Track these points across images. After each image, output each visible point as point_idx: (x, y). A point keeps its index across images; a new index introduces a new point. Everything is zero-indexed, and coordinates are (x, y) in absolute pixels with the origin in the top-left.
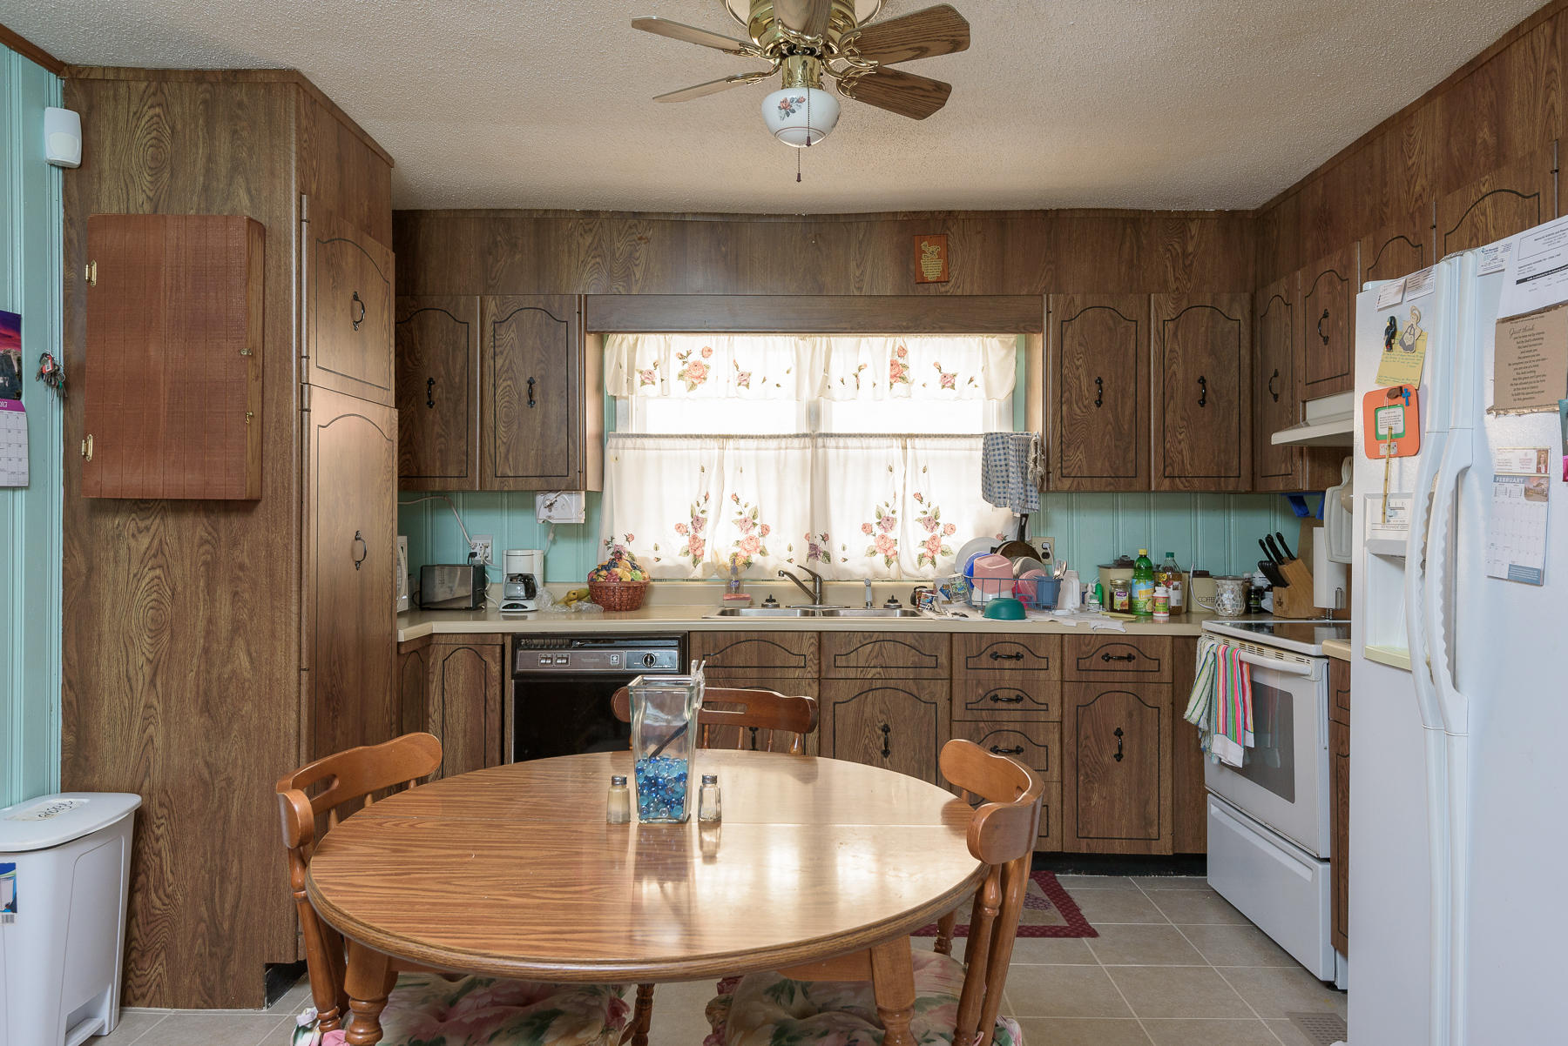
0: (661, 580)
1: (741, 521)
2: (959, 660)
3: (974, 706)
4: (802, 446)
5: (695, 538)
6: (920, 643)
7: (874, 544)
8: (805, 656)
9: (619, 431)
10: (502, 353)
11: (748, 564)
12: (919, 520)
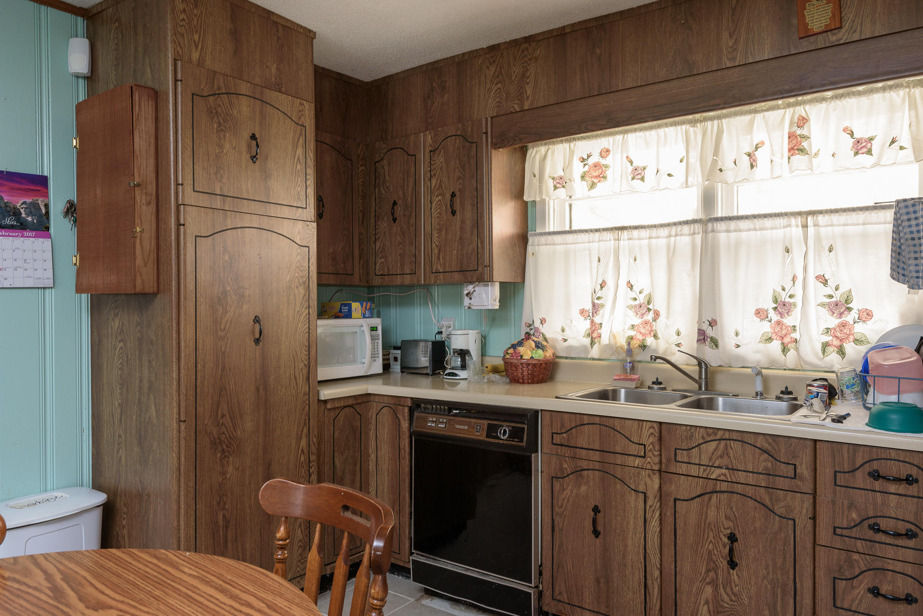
0: (566, 358)
1: (635, 306)
2: (826, 474)
3: (845, 532)
4: (692, 232)
5: (592, 322)
6: (773, 448)
7: (769, 330)
8: (645, 445)
9: (538, 231)
10: (435, 175)
11: (643, 347)
12: (823, 305)
